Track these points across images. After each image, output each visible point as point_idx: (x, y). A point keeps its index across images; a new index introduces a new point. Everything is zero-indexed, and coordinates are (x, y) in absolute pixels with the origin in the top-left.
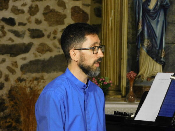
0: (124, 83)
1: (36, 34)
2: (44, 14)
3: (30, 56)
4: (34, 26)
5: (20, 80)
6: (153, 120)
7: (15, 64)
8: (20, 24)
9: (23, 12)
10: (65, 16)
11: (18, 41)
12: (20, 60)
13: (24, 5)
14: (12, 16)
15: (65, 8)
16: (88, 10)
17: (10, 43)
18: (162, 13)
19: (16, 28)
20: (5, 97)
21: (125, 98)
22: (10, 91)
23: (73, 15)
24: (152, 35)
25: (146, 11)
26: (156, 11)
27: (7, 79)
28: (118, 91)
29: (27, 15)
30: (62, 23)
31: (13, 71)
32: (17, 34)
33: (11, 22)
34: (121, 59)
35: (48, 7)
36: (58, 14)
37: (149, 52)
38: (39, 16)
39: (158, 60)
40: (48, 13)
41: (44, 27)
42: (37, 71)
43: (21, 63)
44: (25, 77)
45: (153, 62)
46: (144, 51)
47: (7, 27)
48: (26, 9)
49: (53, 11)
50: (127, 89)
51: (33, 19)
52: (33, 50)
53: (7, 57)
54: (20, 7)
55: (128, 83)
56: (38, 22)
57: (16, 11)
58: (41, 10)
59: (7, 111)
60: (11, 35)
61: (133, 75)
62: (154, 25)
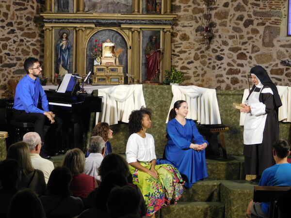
0: (53, 78)
1: (18, 59)
2: (22, 51)
3: (16, 68)
4: (18, 56)
5: (12, 77)
6: (64, 92)
7: (10, 71)
8: (12, 55)
9: (13, 51)
10: (30, 52)
11: (11, 62)
12: (12, 69)
13: (13, 48)
14: (9, 52)
15: (30, 49)
16: (39, 50)
17: (8, 63)
18: (67, 51)
19: (11, 57)
20: (6, 84)
21: (53, 84)
22: (9, 82)
23: (33, 51)
24: (64, 59)
25: (61, 50)
26: (65, 50)
27: (7, 77)
28: (51, 81)
29: (14, 52)
30: (29, 55)
31: (10, 74)
32: (11, 59)
33: (8, 54)
34: (52, 68)
35: (23, 49)
36: (27, 52)
37: (63, 66)
38: (20, 52)
39: (66, 69)
40: (23, 51)
41: (21, 56)
42: (19, 74)
43: (12, 70)
44: (14, 76)
45: (64, 70)
46: (61, 66)
47: (7, 57)
48: (14, 49)
49: (25, 50)
50: (54, 80)
51: (17, 53)
52: (17, 65)
53: (7, 68)
54: (12, 49)
55: (55, 78)
56: (19, 54)
57: (10, 50)
58: (20, 50)
59: (7, 89)
60: (9, 60)
61: (57, 75)
62: (64, 55)
